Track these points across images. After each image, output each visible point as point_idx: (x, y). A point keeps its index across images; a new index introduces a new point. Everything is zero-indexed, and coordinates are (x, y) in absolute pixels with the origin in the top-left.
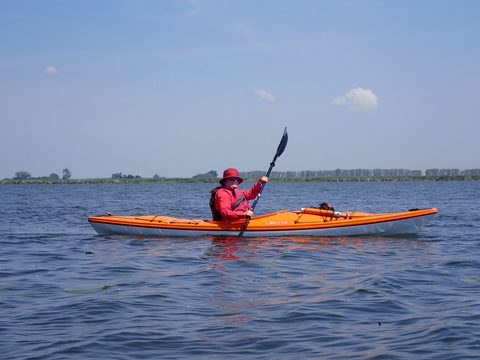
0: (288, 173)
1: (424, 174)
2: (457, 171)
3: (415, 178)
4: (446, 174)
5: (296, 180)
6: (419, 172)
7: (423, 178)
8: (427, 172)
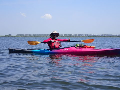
0: (30, 35)
1: (64, 36)
2: (72, 35)
3: (62, 37)
4: (69, 35)
5: (32, 37)
6: (63, 35)
7: (64, 37)
8: (64, 35)
